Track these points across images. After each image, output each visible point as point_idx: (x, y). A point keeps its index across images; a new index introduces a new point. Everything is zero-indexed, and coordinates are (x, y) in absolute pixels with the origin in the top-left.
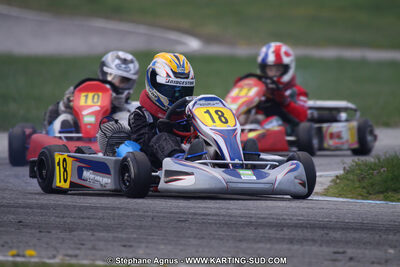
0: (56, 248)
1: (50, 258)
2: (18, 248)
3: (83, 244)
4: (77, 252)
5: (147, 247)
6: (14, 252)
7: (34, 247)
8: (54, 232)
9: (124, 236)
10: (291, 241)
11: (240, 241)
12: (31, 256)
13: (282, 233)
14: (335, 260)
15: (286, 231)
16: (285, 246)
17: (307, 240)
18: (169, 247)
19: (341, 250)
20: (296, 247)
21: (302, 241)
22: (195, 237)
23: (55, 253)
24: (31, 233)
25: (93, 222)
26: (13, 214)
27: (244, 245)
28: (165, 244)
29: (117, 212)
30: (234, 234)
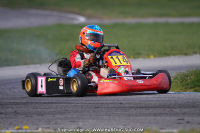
0: (37, 125)
1: (35, 130)
2: (18, 125)
3: (50, 122)
4: (48, 126)
5: (83, 121)
6: (17, 127)
7: (26, 124)
8: (34, 116)
9: (70, 116)
10: (155, 115)
11: (129, 116)
12: (26, 129)
13: (149, 111)
14: (180, 123)
15: (151, 110)
16: (153, 118)
17: (162, 114)
18: (95, 121)
19: (181, 118)
20: (158, 118)
21: (160, 114)
22: (106, 115)
23: (37, 127)
24: (23, 117)
25: (52, 110)
26: (11, 108)
27: (132, 118)
28: (91, 119)
29: (63, 104)
30: (125, 112)
